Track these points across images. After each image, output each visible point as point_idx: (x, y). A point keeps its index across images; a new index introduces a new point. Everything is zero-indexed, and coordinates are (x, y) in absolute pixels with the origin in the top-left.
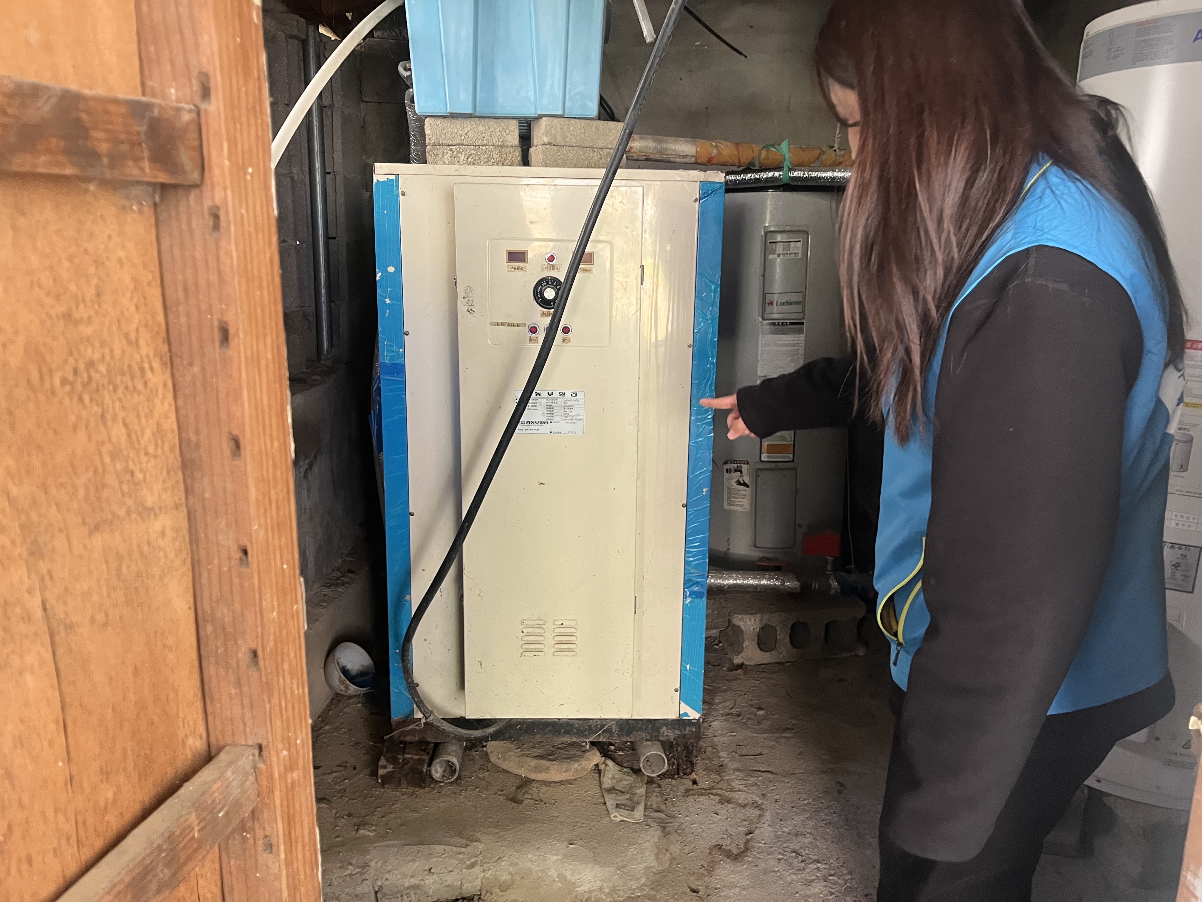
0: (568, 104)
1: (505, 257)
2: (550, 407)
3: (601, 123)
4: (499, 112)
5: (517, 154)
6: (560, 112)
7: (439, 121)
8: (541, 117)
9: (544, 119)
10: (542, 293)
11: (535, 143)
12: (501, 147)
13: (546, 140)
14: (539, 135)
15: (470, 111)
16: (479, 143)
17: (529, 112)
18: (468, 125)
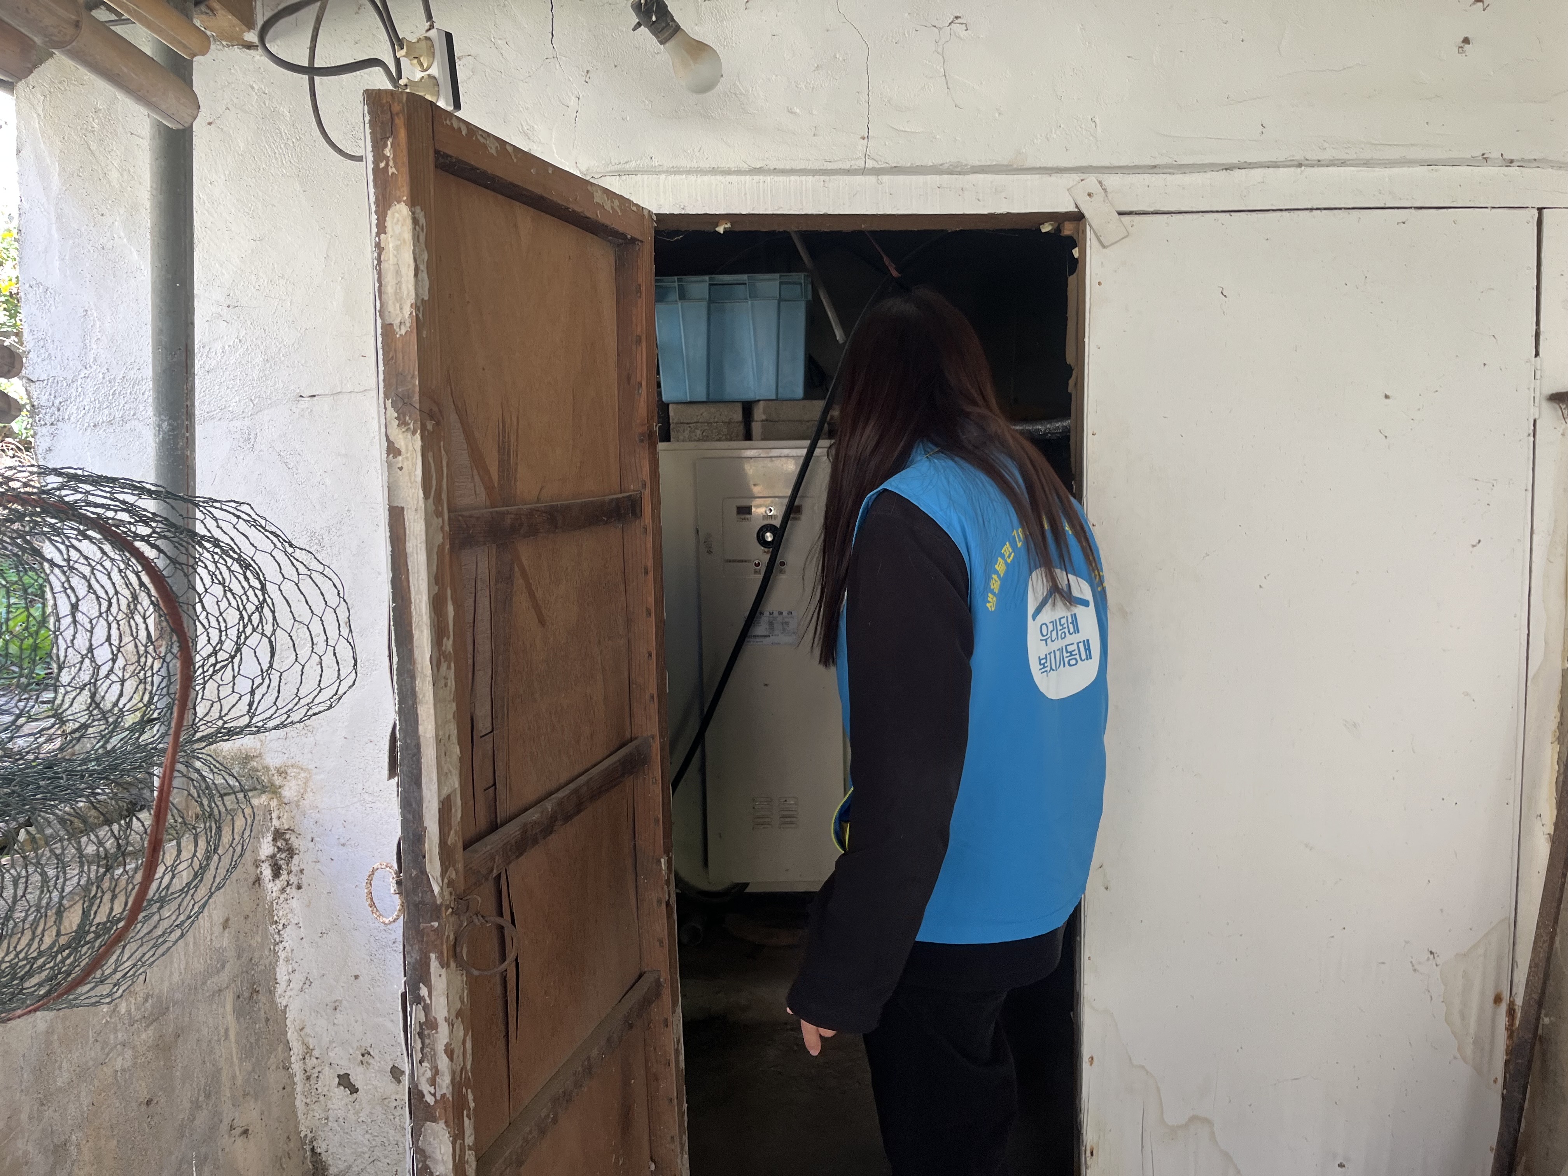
0: (780, 390)
1: (735, 510)
2: (771, 624)
3: (807, 403)
4: (727, 397)
5: (741, 429)
6: (774, 397)
7: (680, 406)
8: (759, 401)
9: (761, 403)
10: (763, 536)
11: (755, 419)
12: (729, 423)
13: (764, 417)
14: (759, 413)
15: (705, 399)
16: (711, 421)
17: (750, 396)
18: (702, 409)
